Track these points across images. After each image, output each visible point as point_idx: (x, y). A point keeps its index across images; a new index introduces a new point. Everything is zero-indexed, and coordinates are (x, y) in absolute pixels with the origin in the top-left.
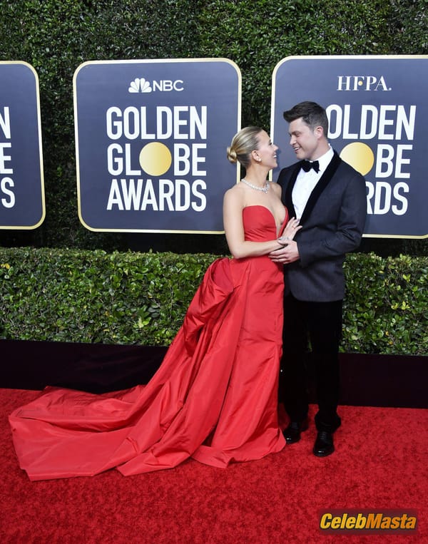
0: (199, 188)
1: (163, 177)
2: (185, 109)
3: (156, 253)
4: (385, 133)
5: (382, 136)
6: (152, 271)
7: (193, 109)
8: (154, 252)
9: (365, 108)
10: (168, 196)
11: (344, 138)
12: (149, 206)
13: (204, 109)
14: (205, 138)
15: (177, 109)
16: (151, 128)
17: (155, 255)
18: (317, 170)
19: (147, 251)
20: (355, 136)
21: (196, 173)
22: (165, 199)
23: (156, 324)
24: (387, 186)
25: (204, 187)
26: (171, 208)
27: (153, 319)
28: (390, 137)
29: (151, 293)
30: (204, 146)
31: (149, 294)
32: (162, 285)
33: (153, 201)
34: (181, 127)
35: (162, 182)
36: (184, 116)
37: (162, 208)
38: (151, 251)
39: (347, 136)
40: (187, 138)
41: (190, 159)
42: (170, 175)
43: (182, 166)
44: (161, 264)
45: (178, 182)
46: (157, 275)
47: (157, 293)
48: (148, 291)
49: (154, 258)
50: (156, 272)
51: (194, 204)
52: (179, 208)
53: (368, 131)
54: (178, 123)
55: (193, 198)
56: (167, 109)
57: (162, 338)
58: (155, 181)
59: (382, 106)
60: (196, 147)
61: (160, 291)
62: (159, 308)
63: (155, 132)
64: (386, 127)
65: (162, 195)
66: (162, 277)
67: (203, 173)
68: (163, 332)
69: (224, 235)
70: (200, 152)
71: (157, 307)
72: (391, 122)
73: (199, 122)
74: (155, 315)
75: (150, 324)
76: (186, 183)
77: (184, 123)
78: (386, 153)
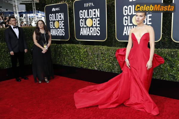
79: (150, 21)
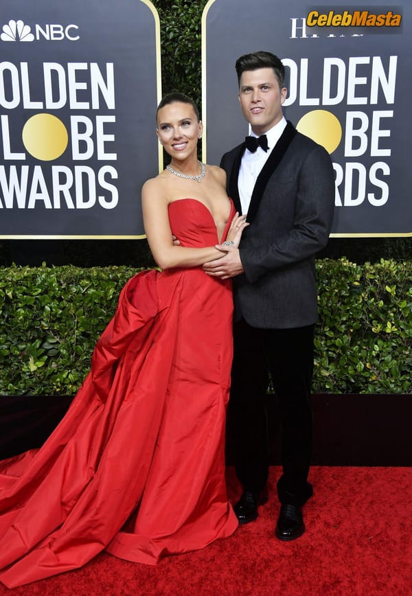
0: (108, 177)
1: (57, 162)
2: (83, 66)
3: (51, 267)
4: (356, 95)
5: (352, 100)
6: (46, 292)
7: (95, 67)
8: (49, 265)
9: (328, 62)
10: (66, 188)
11: (301, 104)
12: (40, 203)
13: (110, 67)
14: (114, 108)
15: (73, 67)
16: (37, 95)
17: (49, 270)
18: (265, 148)
19: (39, 265)
20: (315, 102)
21: (102, 156)
22: (61, 193)
23: (54, 365)
24: (361, 168)
25: (115, 175)
26: (70, 205)
27: (49, 358)
28: (363, 101)
29: (47, 322)
30: (112, 119)
31: (43, 323)
32: (61, 311)
33: (44, 196)
34: (78, 91)
35: (56, 170)
36: (83, 76)
37: (57, 205)
38: (44, 264)
39: (305, 101)
40: (88, 108)
41: (94, 137)
42: (66, 159)
43: (83, 146)
44: (58, 282)
45: (79, 170)
46: (54, 298)
47: (54, 322)
48: (42, 319)
49: (49, 274)
50: (52, 293)
51: (102, 199)
52: (81, 205)
53: (333, 94)
54: (75, 86)
55: (100, 191)
56: (58, 67)
57: (63, 384)
58: (47, 167)
59: (351, 59)
60: (101, 120)
61: (59, 320)
62: (58, 343)
63: (43, 99)
64: (358, 87)
65: (57, 187)
66: (60, 300)
67: (113, 157)
68: (64, 376)
69: (146, 240)
70: (108, 128)
71: (54, 341)
72: (363, 81)
73: (104, 85)
74: (51, 353)
75: (46, 366)
76: (89, 171)
77: (83, 86)
78: (357, 124)
79: (109, 147)
